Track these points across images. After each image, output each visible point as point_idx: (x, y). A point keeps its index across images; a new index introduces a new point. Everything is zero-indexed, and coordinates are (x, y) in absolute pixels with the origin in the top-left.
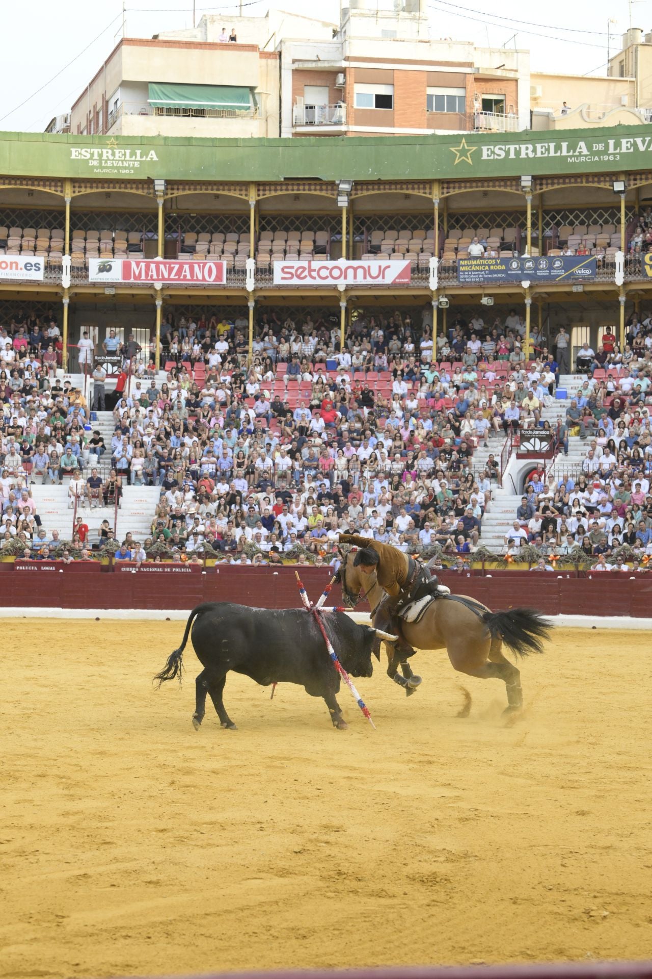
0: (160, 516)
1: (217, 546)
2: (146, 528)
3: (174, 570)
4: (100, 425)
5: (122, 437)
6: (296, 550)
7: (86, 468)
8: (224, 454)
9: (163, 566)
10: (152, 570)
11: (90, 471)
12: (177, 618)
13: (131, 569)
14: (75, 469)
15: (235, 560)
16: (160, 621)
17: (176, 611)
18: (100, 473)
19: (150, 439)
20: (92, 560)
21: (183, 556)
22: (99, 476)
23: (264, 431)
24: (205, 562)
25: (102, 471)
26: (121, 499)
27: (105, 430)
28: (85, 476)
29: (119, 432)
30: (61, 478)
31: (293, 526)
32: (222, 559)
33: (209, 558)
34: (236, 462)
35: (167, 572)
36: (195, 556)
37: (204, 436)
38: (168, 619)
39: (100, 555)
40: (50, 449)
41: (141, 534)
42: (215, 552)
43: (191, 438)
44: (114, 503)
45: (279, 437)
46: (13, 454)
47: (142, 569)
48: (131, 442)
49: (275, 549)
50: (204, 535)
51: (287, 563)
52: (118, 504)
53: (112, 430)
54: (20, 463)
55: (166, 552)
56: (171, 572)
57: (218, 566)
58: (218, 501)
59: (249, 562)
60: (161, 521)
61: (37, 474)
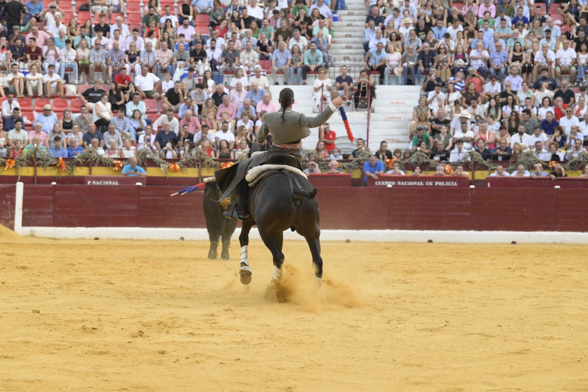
0: (420, 120)
1: (487, 155)
2: (404, 135)
3: (437, 183)
4: (349, 14)
5: (376, 28)
6: (582, 159)
7: (332, 66)
8: (497, 46)
9: (424, 179)
10: (411, 183)
11: (337, 69)
12: (441, 241)
13: (387, 183)
14: (320, 66)
15: (510, 172)
16: (421, 243)
17: (440, 232)
18: (350, 71)
19: (407, 31)
20: (343, 173)
21: (447, 167)
22: (348, 74)
23: (543, 20)
24: (473, 175)
25: (352, 69)
26: (374, 101)
27: (355, 21)
28: (332, 75)
29: (372, 22)
30: (305, 78)
31: (579, 131)
32: (493, 170)
33: (479, 169)
34: (511, 56)
35: (429, 186)
36: (461, 167)
37: (471, 27)
38: (430, 241)
39: (350, 167)
40: (292, 42)
41: (398, 142)
42: (486, 163)
43: (455, 28)
44: (366, 107)
45: (561, 26)
46: (248, 50)
47: (399, 183)
48: (385, 34)
49: (555, 158)
50: (473, 142)
51: (572, 175)
52: (370, 107)
53: (363, 20)
54: (257, 60)
55: (428, 163)
56: (434, 186)
57: (489, 179)
58: (488, 103)
59: (527, 174)
60: (420, 125)
61: (278, 72)
